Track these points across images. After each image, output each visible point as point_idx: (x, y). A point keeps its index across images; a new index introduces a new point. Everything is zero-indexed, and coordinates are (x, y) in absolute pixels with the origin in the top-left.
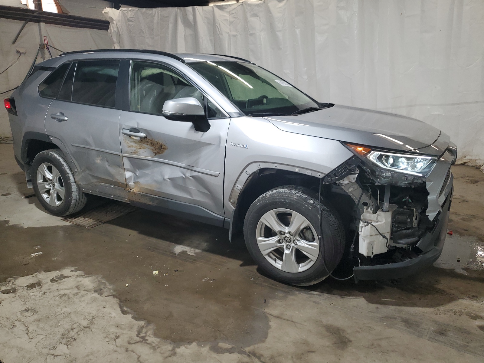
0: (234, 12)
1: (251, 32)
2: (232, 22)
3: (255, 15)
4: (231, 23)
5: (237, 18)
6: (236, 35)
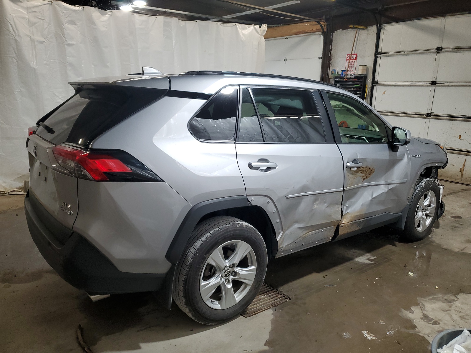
0: (36, 10)
1: (70, 42)
2: (35, 24)
3: (72, 22)
4: (31, 24)
5: (42, 19)
6: (44, 42)
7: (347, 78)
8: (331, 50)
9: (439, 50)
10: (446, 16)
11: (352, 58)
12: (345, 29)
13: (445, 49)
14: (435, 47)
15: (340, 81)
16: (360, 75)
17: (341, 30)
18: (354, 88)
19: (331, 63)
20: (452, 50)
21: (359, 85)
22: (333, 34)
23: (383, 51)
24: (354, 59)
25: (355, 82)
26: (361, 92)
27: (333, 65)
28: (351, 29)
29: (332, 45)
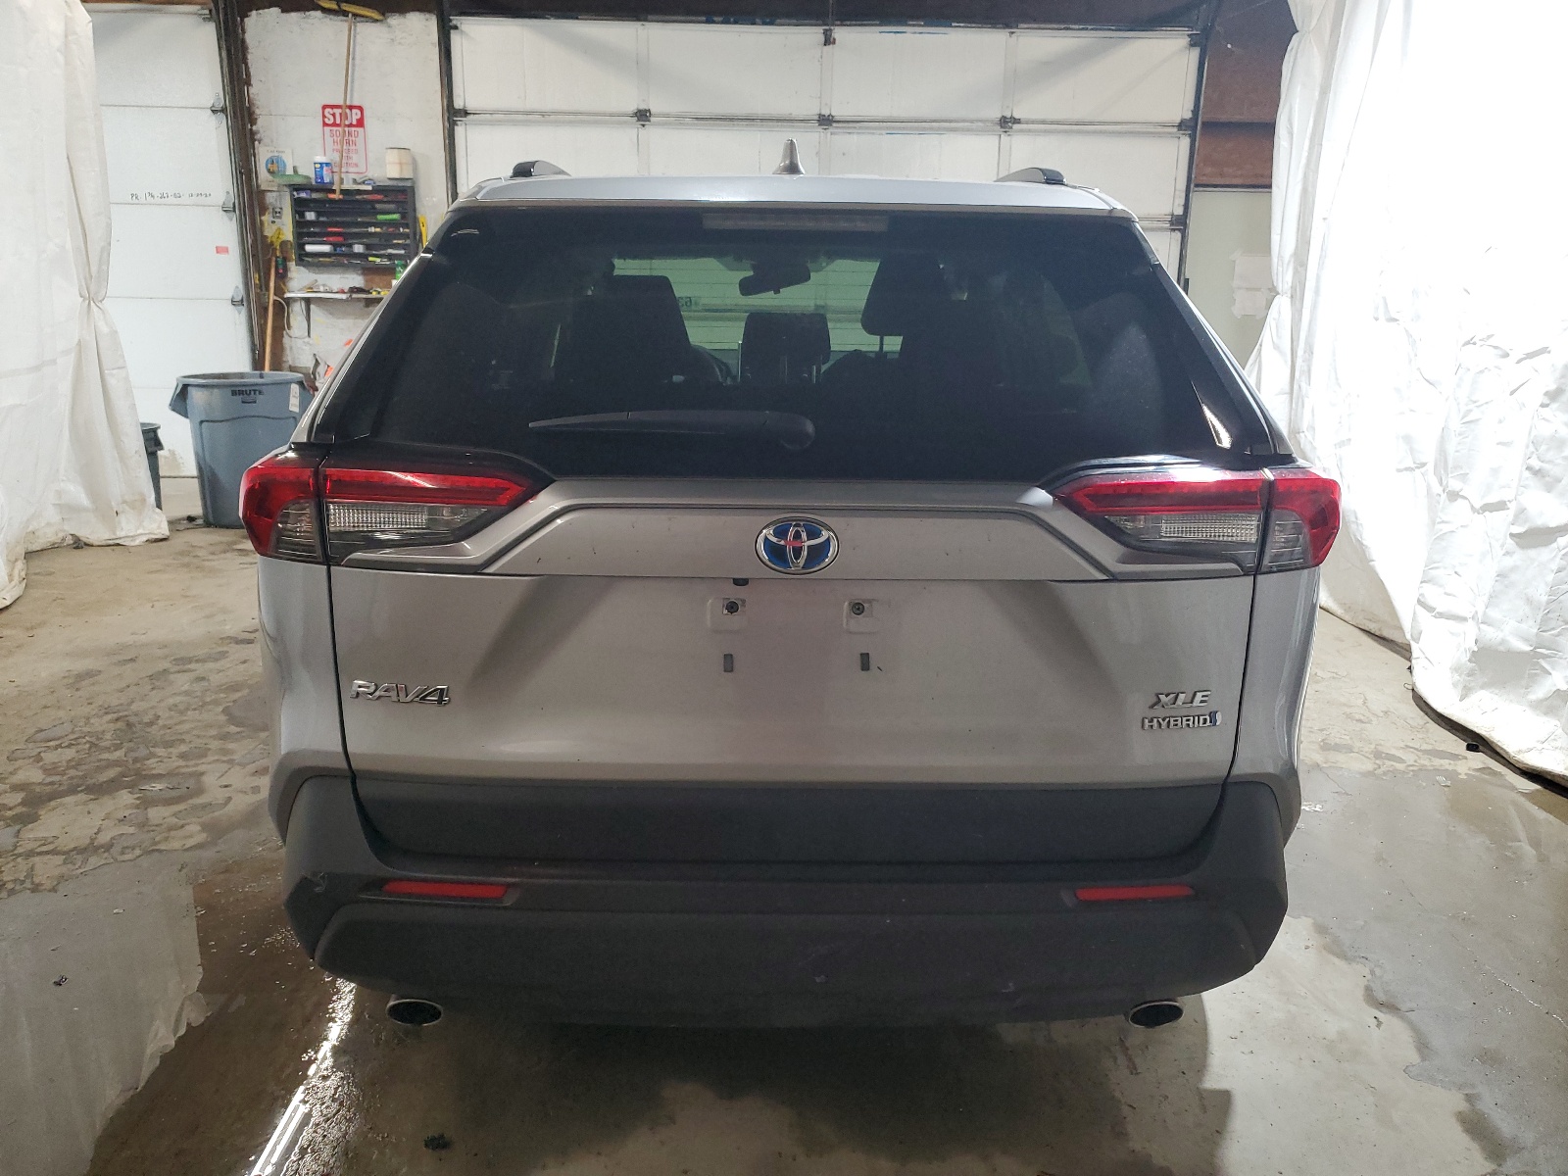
7: (343, 192)
8: (248, 83)
9: (643, 116)
10: (646, 20)
11: (345, 118)
12: (293, 10)
13: (659, 115)
14: (632, 108)
15: (315, 201)
16: (394, 183)
17: (275, 11)
18: (375, 225)
19: (257, 132)
20: (681, 120)
21: (396, 216)
22: (242, 21)
23: (470, 107)
24: (354, 122)
25: (378, 206)
26: (408, 242)
27: (266, 140)
28: (318, 13)
29: (249, 61)
